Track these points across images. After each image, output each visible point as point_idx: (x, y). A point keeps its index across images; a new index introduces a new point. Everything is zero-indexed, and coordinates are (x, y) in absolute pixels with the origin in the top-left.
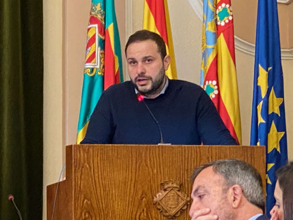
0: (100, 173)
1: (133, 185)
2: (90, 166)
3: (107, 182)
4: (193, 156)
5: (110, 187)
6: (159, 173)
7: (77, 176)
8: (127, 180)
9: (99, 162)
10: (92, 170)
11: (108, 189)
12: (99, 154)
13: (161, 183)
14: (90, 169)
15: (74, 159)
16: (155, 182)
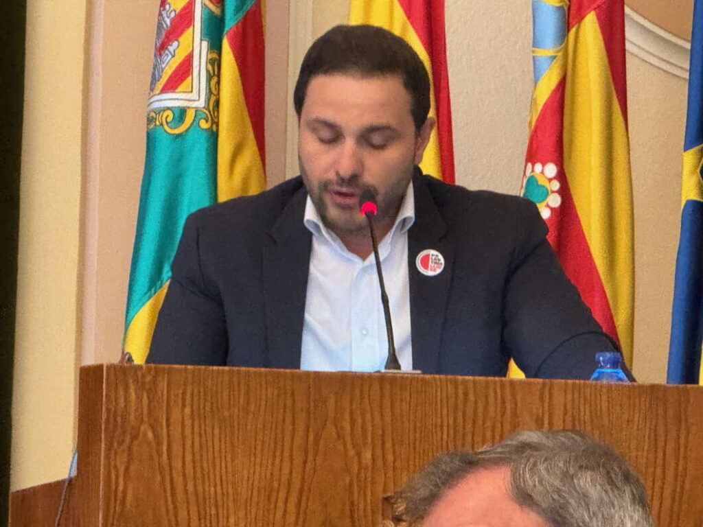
0: (189, 458)
1: (293, 499)
2: (156, 436)
3: (212, 489)
4: (492, 413)
5: (220, 503)
6: (380, 462)
7: (115, 467)
8: (276, 485)
9: (188, 422)
10: (165, 448)
11: (213, 512)
12: (188, 397)
13: (385, 496)
14: (159, 444)
15: (108, 410)
16: (365, 495)
